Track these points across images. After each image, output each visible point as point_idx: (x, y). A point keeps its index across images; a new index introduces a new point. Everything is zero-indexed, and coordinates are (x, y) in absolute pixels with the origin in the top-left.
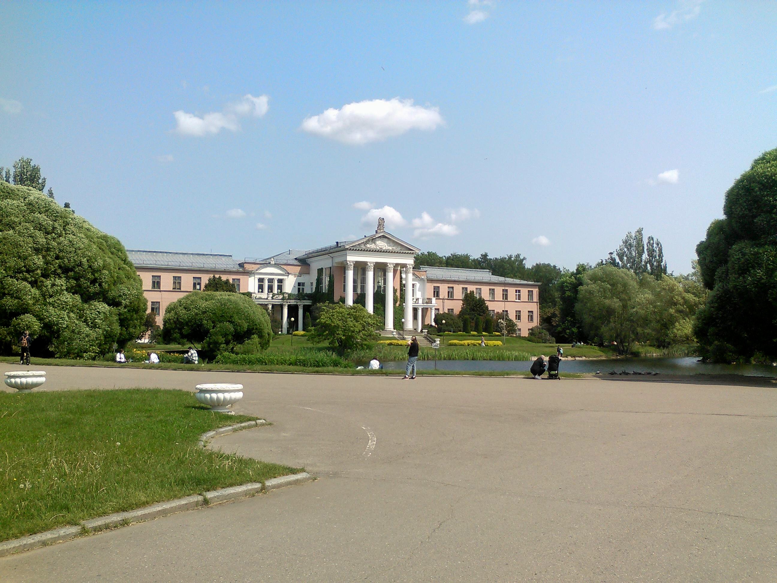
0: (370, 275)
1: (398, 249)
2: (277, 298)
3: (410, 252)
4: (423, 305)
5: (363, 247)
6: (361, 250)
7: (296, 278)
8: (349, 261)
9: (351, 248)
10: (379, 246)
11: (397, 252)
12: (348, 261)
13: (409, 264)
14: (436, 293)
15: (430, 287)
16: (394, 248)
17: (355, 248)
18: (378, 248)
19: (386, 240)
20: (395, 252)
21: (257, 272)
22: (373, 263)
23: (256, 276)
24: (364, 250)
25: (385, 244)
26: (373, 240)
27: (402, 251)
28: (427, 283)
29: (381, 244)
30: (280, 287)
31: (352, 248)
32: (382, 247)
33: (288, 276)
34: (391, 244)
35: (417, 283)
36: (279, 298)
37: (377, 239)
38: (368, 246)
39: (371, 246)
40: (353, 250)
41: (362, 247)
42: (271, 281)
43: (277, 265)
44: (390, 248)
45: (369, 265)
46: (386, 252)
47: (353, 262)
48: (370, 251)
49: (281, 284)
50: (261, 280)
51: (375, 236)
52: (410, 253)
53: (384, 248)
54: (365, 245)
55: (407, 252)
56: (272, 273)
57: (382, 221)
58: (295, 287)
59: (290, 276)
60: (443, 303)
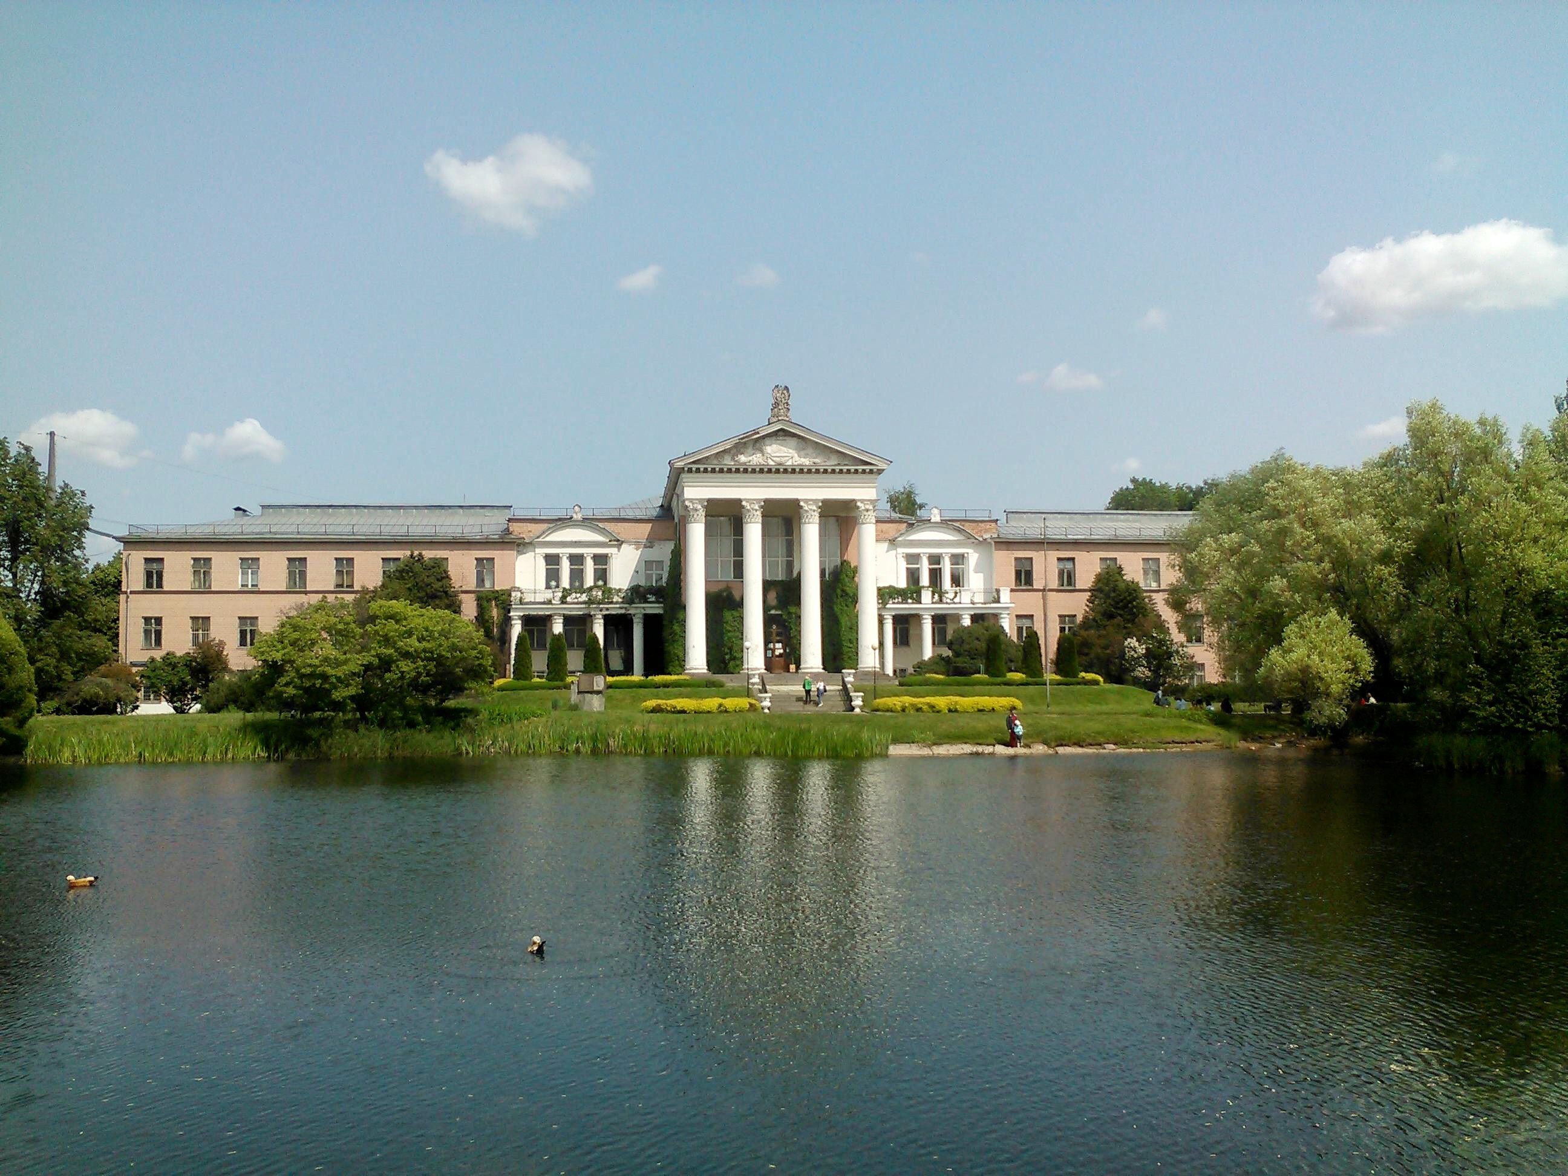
0: (754, 533)
1: (832, 463)
2: (576, 600)
3: (860, 468)
5: (728, 462)
6: (721, 471)
7: (639, 552)
8: (691, 500)
9: (690, 466)
10: (774, 459)
11: (825, 471)
12: (688, 499)
13: (862, 501)
14: (1024, 577)
15: (1006, 561)
16: (817, 460)
17: (702, 467)
18: (772, 463)
19: (793, 442)
20: (817, 471)
21: (540, 540)
22: (758, 501)
23: (538, 550)
24: (730, 471)
25: (791, 451)
26: (754, 441)
27: (845, 468)
28: (996, 550)
29: (779, 453)
30: (602, 575)
31: (694, 467)
32: (783, 460)
33: (619, 546)
34: (810, 451)
35: (970, 551)
36: (580, 600)
37: (767, 441)
38: (743, 458)
39: (751, 458)
40: (698, 470)
41: (725, 462)
42: (577, 560)
43: (588, 522)
44: (806, 462)
45: (748, 507)
46: (794, 471)
47: (700, 501)
48: (746, 471)
49: (604, 567)
50: (552, 560)
51: (758, 433)
52: (864, 471)
53: (789, 463)
54: (733, 459)
55: (852, 468)
56: (576, 542)
57: (782, 393)
58: (637, 572)
59: (623, 546)
60: (1044, 598)
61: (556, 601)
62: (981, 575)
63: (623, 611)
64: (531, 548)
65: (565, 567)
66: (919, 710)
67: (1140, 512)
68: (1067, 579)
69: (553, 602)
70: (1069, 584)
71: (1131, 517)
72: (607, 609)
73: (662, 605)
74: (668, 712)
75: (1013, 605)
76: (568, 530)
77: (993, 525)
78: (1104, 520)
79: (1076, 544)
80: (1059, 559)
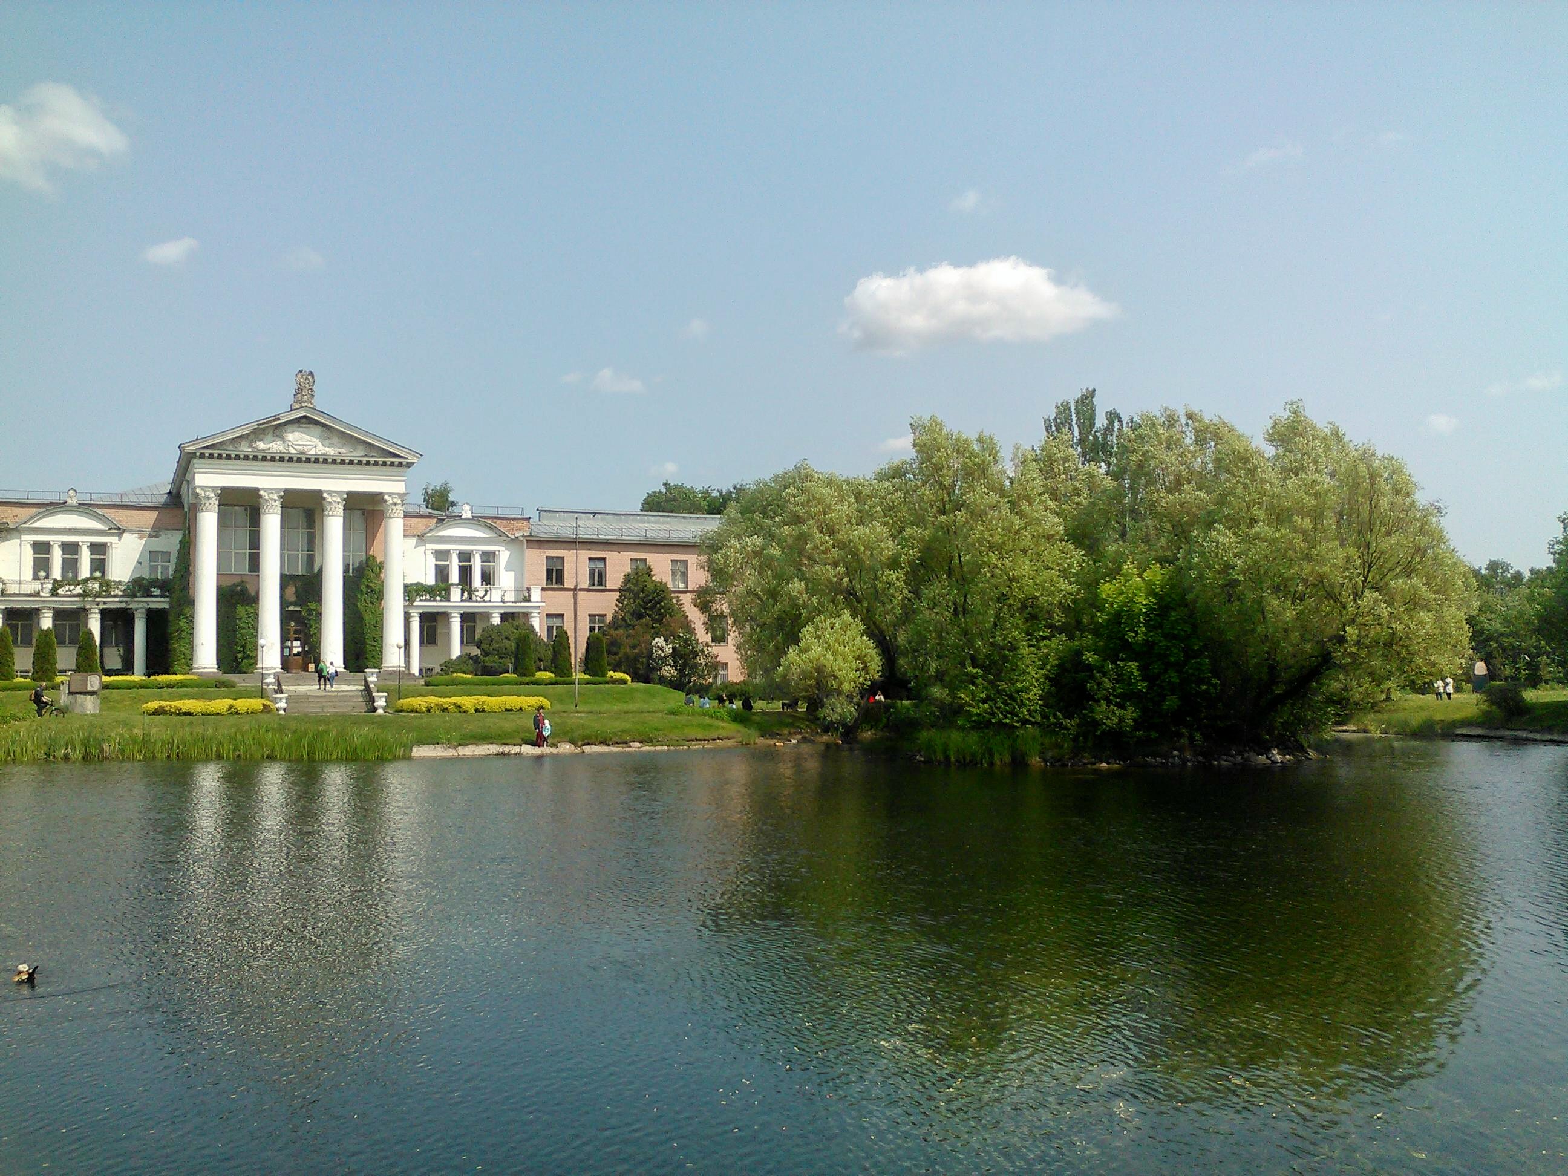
0: (271, 524)
1: (358, 453)
2: (69, 593)
3: (389, 460)
4: (502, 604)
5: (245, 448)
6: (237, 457)
7: (143, 542)
8: (203, 488)
9: (202, 451)
10: (296, 447)
11: (351, 462)
12: (199, 487)
13: (390, 494)
14: (555, 576)
15: (537, 561)
16: (341, 450)
17: (216, 453)
18: (293, 451)
19: (318, 430)
20: (343, 462)
21: (27, 525)
22: (277, 490)
23: (24, 537)
24: (246, 458)
25: (315, 440)
26: (275, 428)
27: (372, 460)
28: (528, 548)
29: (300, 441)
30: (99, 565)
31: (207, 452)
32: (306, 448)
33: (120, 535)
34: (335, 440)
35: (502, 549)
36: (74, 592)
37: (289, 428)
38: (261, 445)
39: (270, 445)
40: (211, 456)
41: (241, 449)
42: (71, 549)
43: (85, 508)
44: (331, 451)
45: (267, 497)
46: (317, 461)
47: (213, 488)
48: (264, 458)
49: (102, 557)
50: (41, 549)
51: (279, 419)
52: (392, 464)
53: (312, 452)
54: (251, 446)
55: (380, 460)
56: (70, 529)
57: (307, 379)
58: (140, 563)
59: (126, 534)
60: (575, 597)
61: (46, 593)
62: (513, 573)
63: (123, 605)
64: (16, 534)
65: (57, 557)
66: (445, 710)
67: (670, 514)
68: (598, 579)
69: (41, 594)
70: (600, 583)
71: (661, 519)
72: (105, 603)
73: (168, 599)
74: (172, 714)
75: (544, 604)
76: (61, 516)
77: (525, 523)
78: (633, 520)
79: (607, 544)
80: (590, 559)
